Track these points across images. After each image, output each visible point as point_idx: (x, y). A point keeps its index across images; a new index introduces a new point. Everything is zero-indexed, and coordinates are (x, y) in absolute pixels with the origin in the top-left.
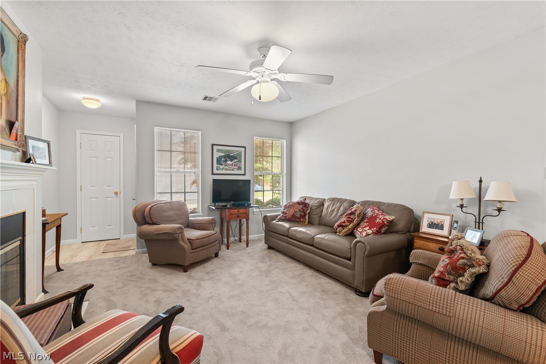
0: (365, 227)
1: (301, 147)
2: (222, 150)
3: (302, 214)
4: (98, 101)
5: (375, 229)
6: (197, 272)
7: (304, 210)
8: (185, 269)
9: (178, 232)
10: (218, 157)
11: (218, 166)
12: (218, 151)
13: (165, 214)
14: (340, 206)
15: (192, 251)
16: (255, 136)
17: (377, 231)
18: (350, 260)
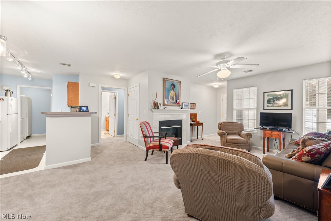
2: (271, 95)
9: (222, 134)
10: (268, 99)
11: (268, 104)
12: (268, 96)
13: (227, 127)
15: (227, 143)
16: (305, 80)
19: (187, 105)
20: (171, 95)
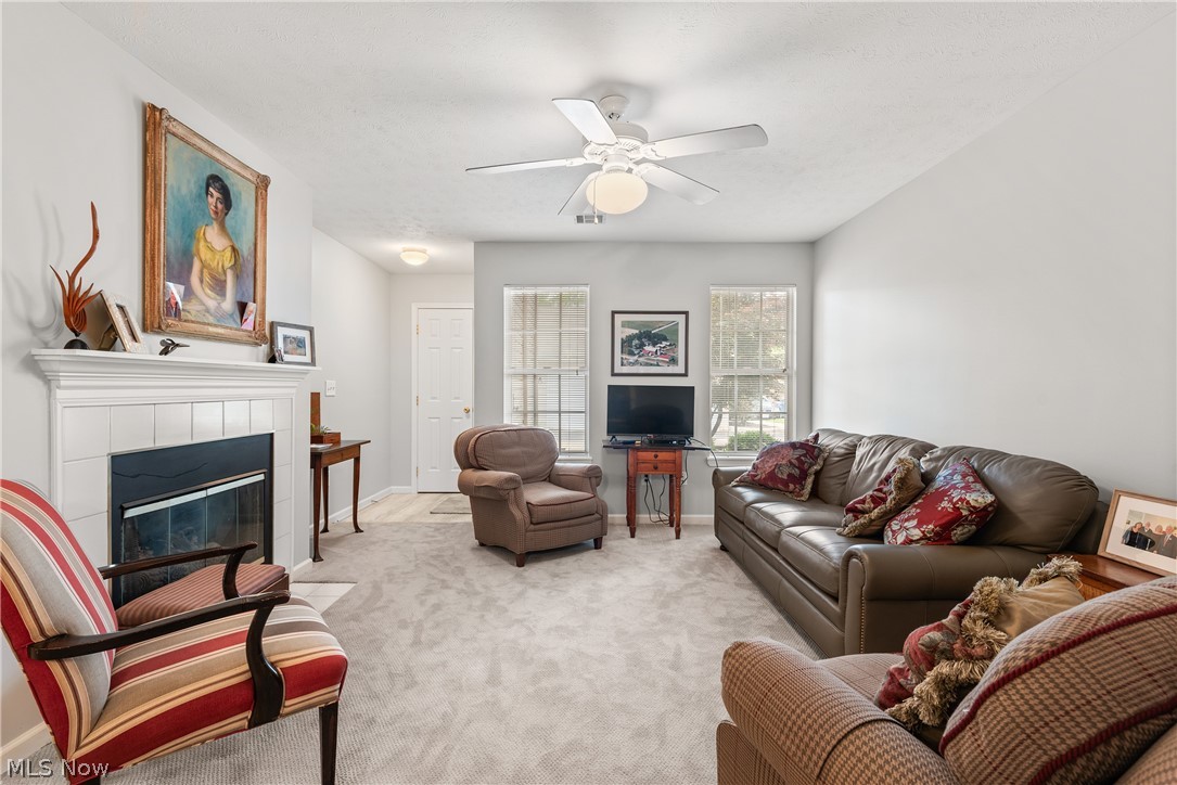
0: (907, 520)
1: (834, 302)
2: (633, 322)
3: (796, 472)
4: (424, 252)
5: (931, 526)
6: (537, 571)
7: (803, 463)
8: (522, 560)
9: (506, 486)
10: (624, 337)
11: (624, 356)
12: (625, 324)
13: (504, 451)
14: (889, 458)
15: (532, 527)
16: (714, 285)
17: (936, 534)
18: (835, 598)
19: (300, 343)
20: (205, 254)
